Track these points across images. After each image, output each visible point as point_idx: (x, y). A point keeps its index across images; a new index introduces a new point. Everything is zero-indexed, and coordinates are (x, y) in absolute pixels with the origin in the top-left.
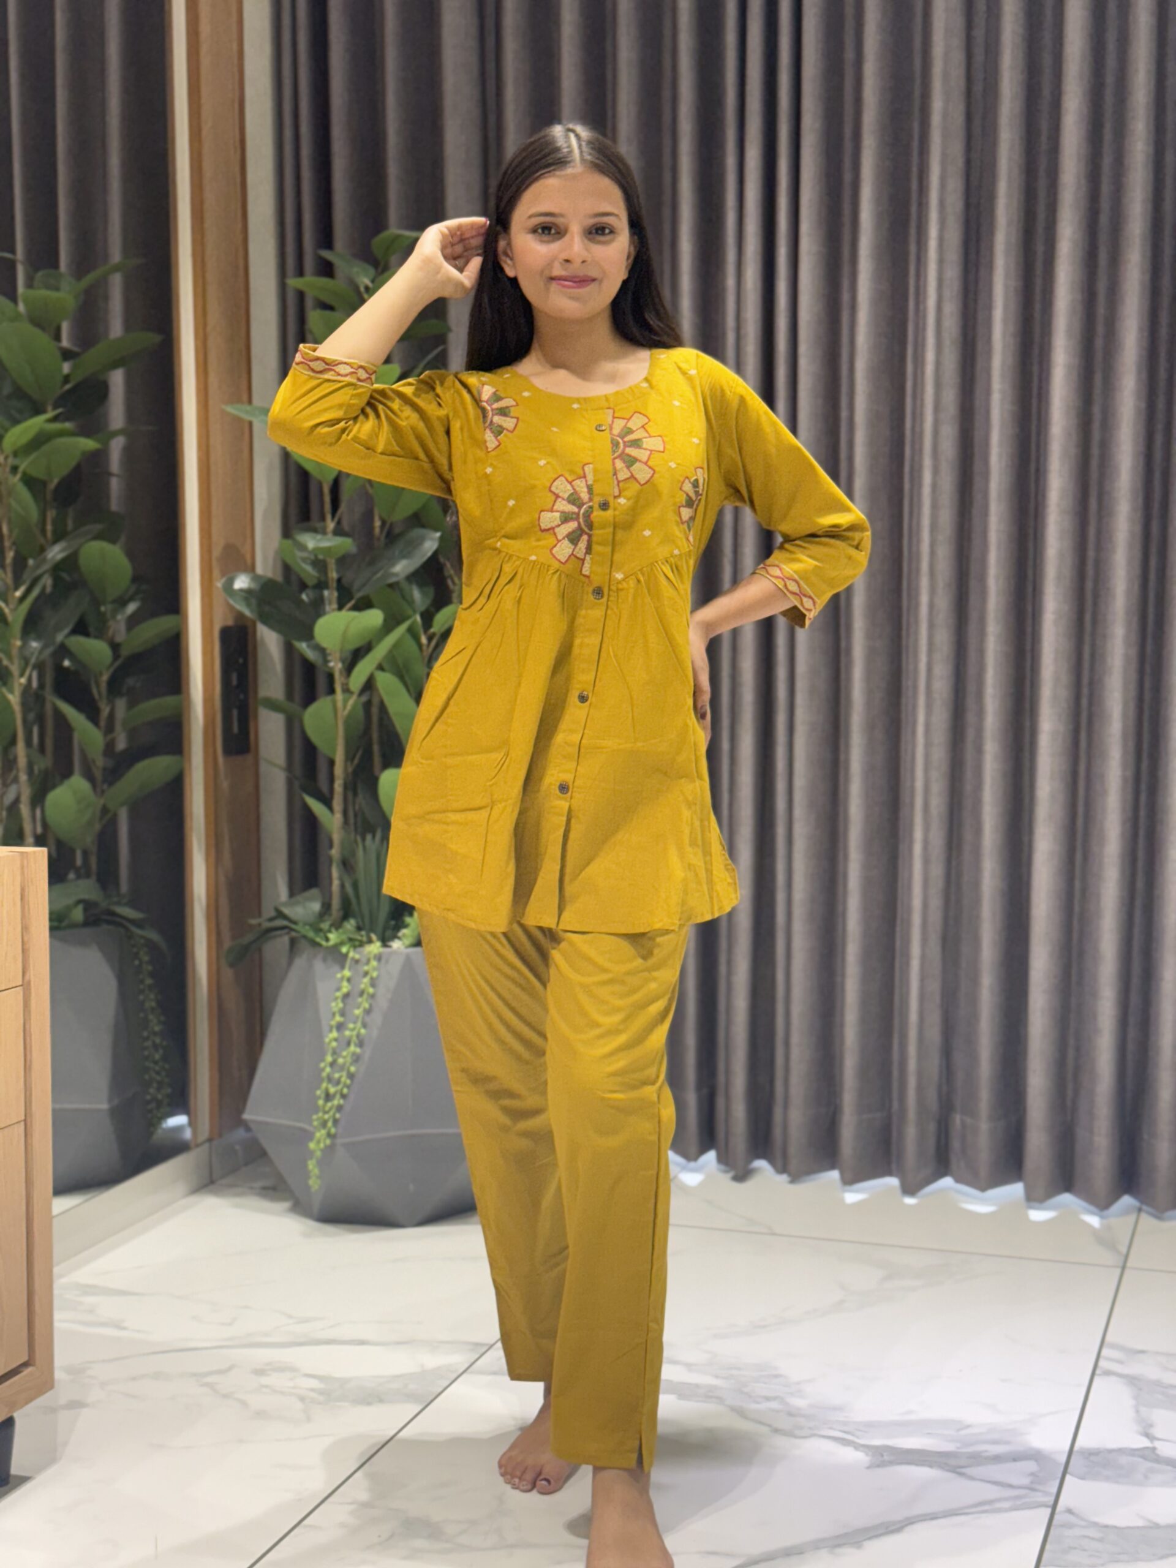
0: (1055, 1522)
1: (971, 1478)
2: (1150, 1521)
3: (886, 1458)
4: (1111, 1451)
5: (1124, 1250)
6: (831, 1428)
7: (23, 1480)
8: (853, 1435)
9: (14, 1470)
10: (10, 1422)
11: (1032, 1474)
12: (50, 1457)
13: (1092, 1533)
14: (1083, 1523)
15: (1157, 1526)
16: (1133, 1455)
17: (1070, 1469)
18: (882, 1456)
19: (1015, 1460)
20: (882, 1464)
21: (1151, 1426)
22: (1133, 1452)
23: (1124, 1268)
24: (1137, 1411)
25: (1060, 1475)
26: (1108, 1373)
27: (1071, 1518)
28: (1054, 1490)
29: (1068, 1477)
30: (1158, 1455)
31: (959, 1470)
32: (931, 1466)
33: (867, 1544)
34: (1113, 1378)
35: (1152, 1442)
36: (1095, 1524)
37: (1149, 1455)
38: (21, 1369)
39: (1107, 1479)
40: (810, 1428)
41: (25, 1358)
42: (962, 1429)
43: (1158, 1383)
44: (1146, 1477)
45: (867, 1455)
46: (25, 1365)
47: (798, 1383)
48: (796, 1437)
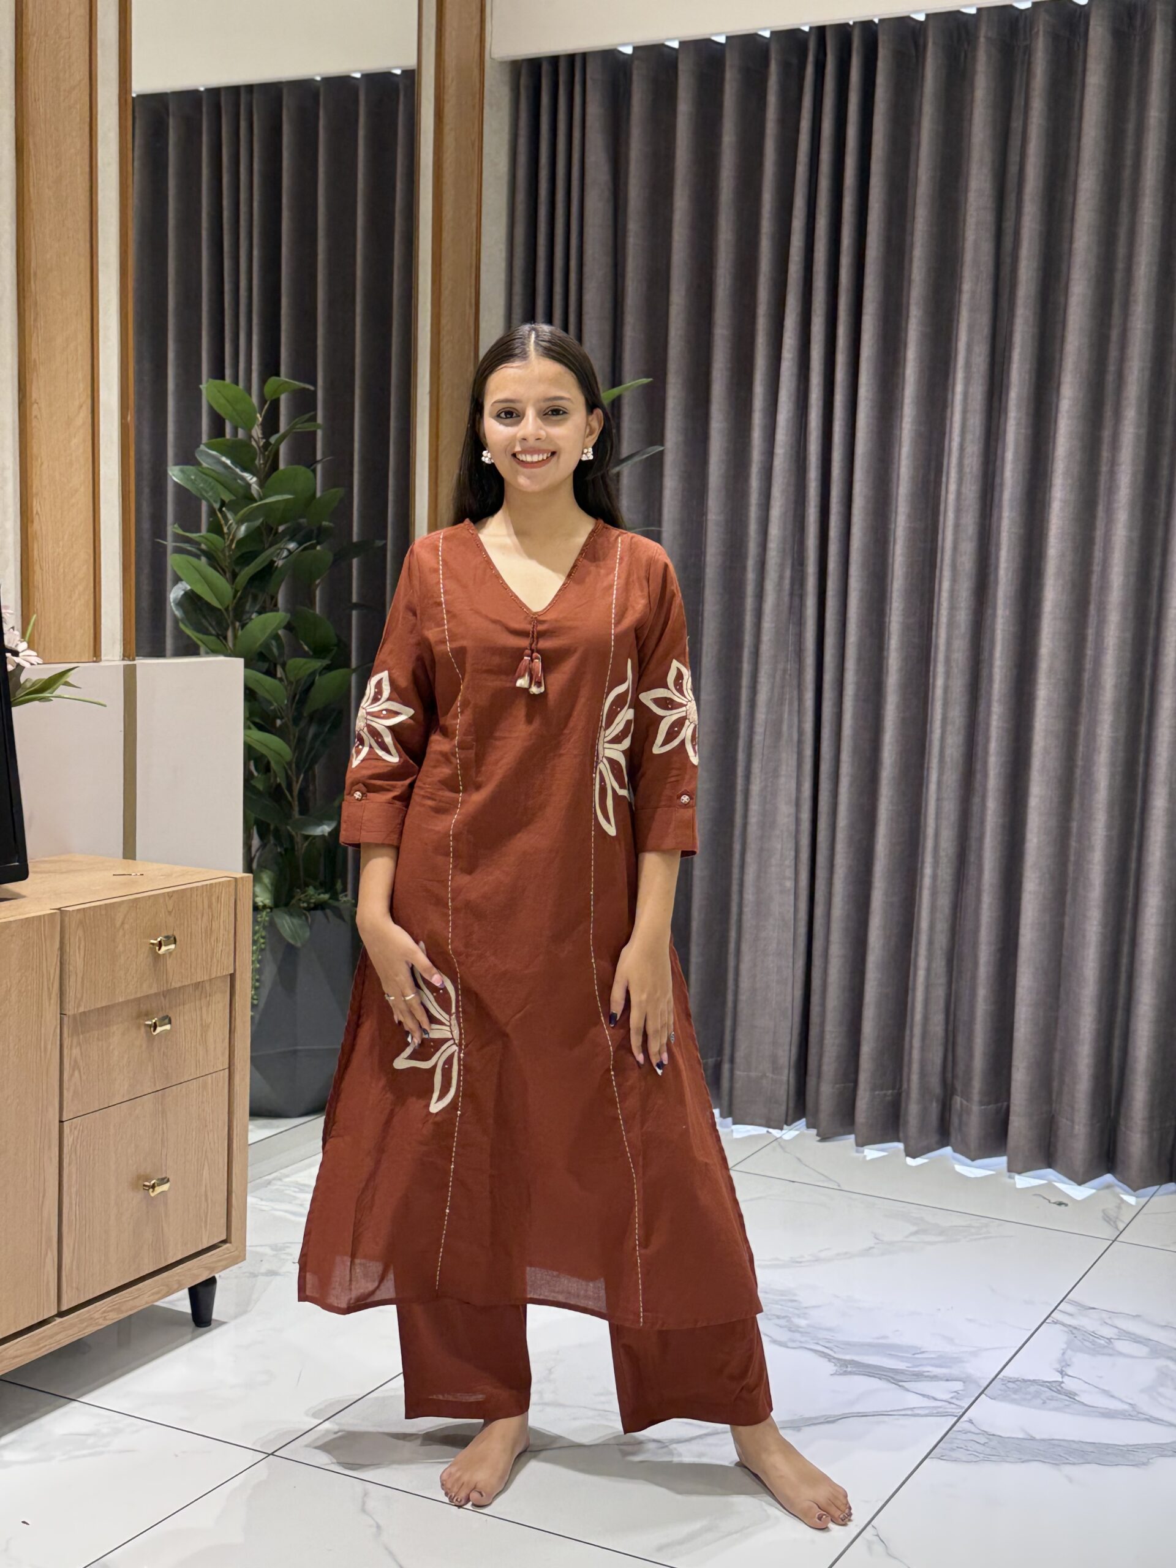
0: (955, 1428)
1: (908, 1390)
2: (1029, 1435)
3: (849, 1369)
4: (1024, 1381)
5: (1121, 1226)
6: (818, 1344)
7: (222, 1323)
8: (831, 1350)
9: (214, 1316)
10: (212, 1281)
11: (955, 1392)
12: (243, 1309)
13: (983, 1440)
14: (978, 1431)
15: (1033, 1439)
16: (1042, 1386)
17: (985, 1392)
18: (847, 1367)
19: (947, 1380)
20: (846, 1373)
21: (1069, 1365)
22: (1043, 1383)
23: (1115, 1240)
24: (1063, 1354)
25: (977, 1395)
26: (1055, 1322)
27: (968, 1426)
28: (966, 1406)
29: (983, 1396)
30: (1062, 1388)
31: (901, 1384)
32: (880, 1379)
33: (803, 1428)
34: (1058, 1326)
35: (1062, 1378)
36: (985, 1433)
37: (1056, 1388)
38: (220, 1245)
39: (1014, 1401)
40: (801, 1342)
41: (224, 1237)
42: (918, 1354)
43: (1093, 1334)
44: (1044, 1403)
45: (835, 1365)
46: (224, 1242)
47: (806, 1308)
48: (788, 1347)
